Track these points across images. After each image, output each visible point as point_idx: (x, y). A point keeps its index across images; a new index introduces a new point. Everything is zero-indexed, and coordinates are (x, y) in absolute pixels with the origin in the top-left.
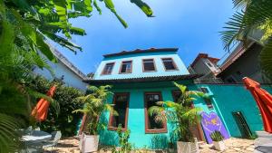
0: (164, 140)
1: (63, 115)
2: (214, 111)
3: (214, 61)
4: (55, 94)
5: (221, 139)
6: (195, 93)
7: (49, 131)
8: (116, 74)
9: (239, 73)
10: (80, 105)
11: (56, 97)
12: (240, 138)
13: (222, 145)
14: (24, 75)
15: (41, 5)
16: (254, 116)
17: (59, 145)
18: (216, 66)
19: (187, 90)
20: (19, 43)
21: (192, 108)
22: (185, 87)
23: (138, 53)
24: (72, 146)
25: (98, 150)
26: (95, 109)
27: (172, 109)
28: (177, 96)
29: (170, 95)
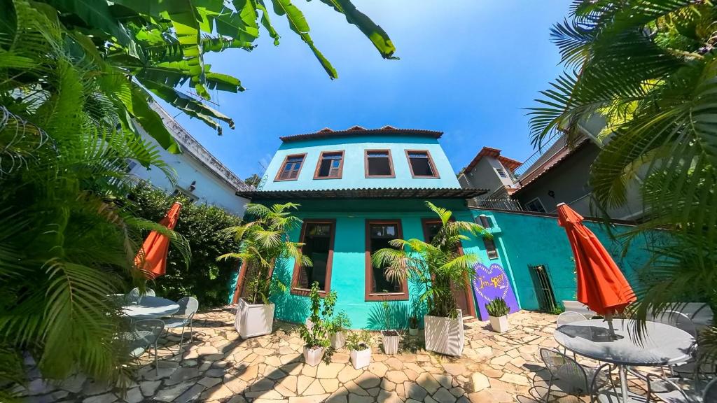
0: (400, 314)
1: (200, 264)
2: (499, 262)
3: (511, 165)
4: (178, 221)
5: (504, 313)
6: (468, 225)
7: (174, 297)
8: (307, 181)
9: (552, 194)
10: (233, 244)
11: (181, 227)
12: (536, 311)
13: (505, 323)
14: (112, 181)
15: (142, 22)
16: (564, 275)
17: (197, 323)
18: (513, 175)
19: (452, 219)
20: (95, 110)
21: (459, 255)
22: (449, 214)
23: (356, 134)
24: (222, 324)
25: (274, 331)
26: (265, 252)
27: (421, 256)
28: (432, 231)
29: (419, 229)
